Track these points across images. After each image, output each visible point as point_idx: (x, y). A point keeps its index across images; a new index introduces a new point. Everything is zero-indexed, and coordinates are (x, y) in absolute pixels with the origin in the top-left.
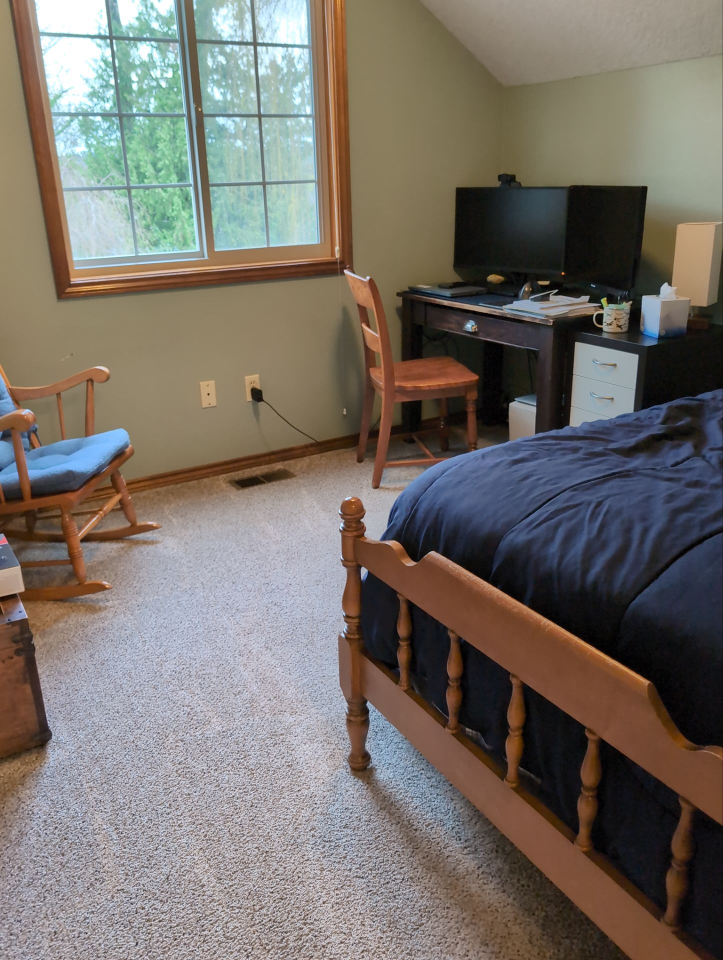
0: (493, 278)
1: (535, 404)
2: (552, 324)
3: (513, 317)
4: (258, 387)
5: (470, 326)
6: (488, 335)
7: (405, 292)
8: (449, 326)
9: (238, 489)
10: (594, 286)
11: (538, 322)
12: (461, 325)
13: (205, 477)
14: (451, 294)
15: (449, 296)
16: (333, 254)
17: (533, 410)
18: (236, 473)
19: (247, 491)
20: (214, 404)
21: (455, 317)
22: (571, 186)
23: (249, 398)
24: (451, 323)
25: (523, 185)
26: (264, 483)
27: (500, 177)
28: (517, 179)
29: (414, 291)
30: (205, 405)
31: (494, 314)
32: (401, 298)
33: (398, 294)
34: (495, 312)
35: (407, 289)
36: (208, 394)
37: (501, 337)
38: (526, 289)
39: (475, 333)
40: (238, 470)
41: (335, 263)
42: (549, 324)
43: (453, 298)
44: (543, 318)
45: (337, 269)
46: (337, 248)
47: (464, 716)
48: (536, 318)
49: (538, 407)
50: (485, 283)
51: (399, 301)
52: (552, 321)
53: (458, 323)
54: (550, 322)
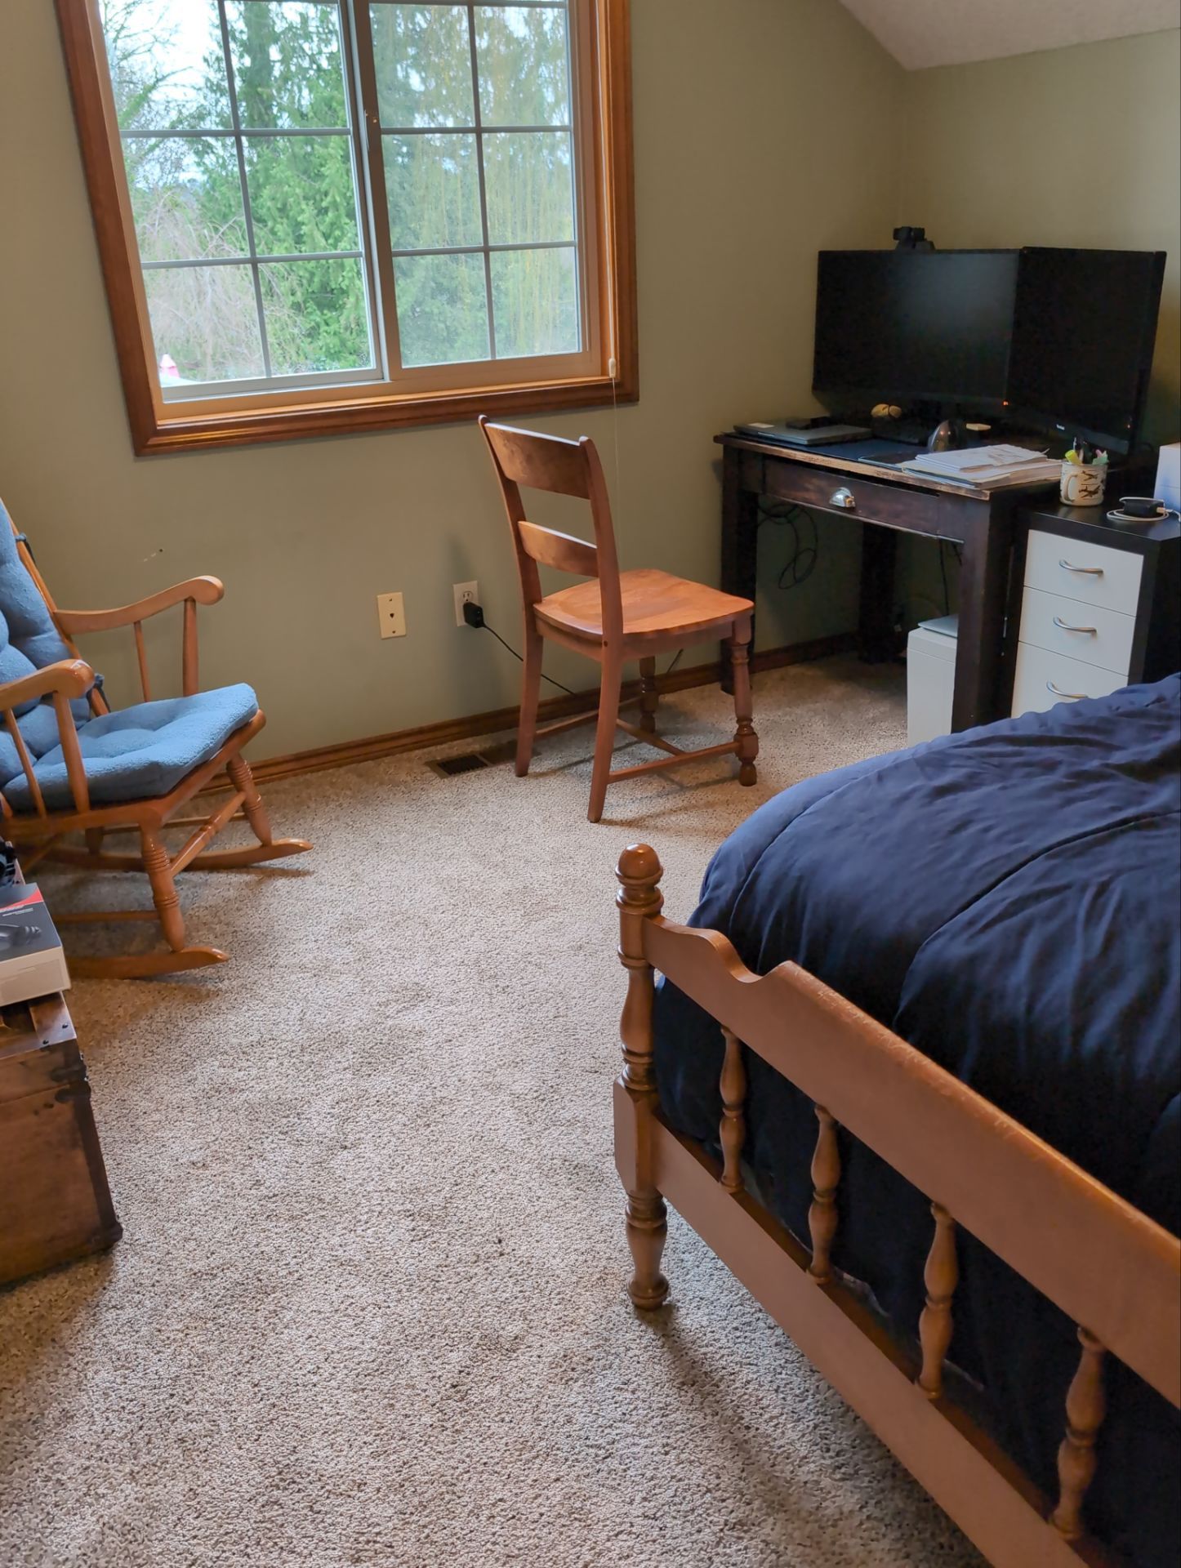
0: (881, 410)
1: (955, 634)
2: (988, 499)
3: (918, 484)
4: (476, 602)
5: (841, 497)
6: (875, 513)
7: (728, 436)
8: (807, 495)
9: (442, 777)
10: (1063, 428)
11: (962, 493)
12: (827, 496)
13: (387, 755)
14: (809, 441)
15: (806, 443)
16: (604, 372)
17: (953, 644)
18: (439, 747)
19: (457, 780)
20: (401, 631)
21: (816, 481)
22: (1025, 248)
23: (460, 621)
24: (807, 490)
25: (937, 247)
26: (486, 765)
27: (897, 233)
28: (928, 236)
29: (743, 433)
30: (386, 633)
31: (885, 477)
32: (721, 446)
33: (717, 439)
34: (886, 474)
35: (730, 430)
36: (392, 615)
37: (896, 516)
38: (942, 433)
39: (851, 510)
40: (441, 743)
41: (608, 386)
42: (983, 498)
43: (812, 447)
44: (973, 487)
45: (612, 397)
46: (611, 361)
47: (839, 1254)
48: (959, 488)
49: (960, 639)
50: (867, 420)
51: (719, 448)
52: (988, 492)
53: (820, 491)
54: (985, 495)
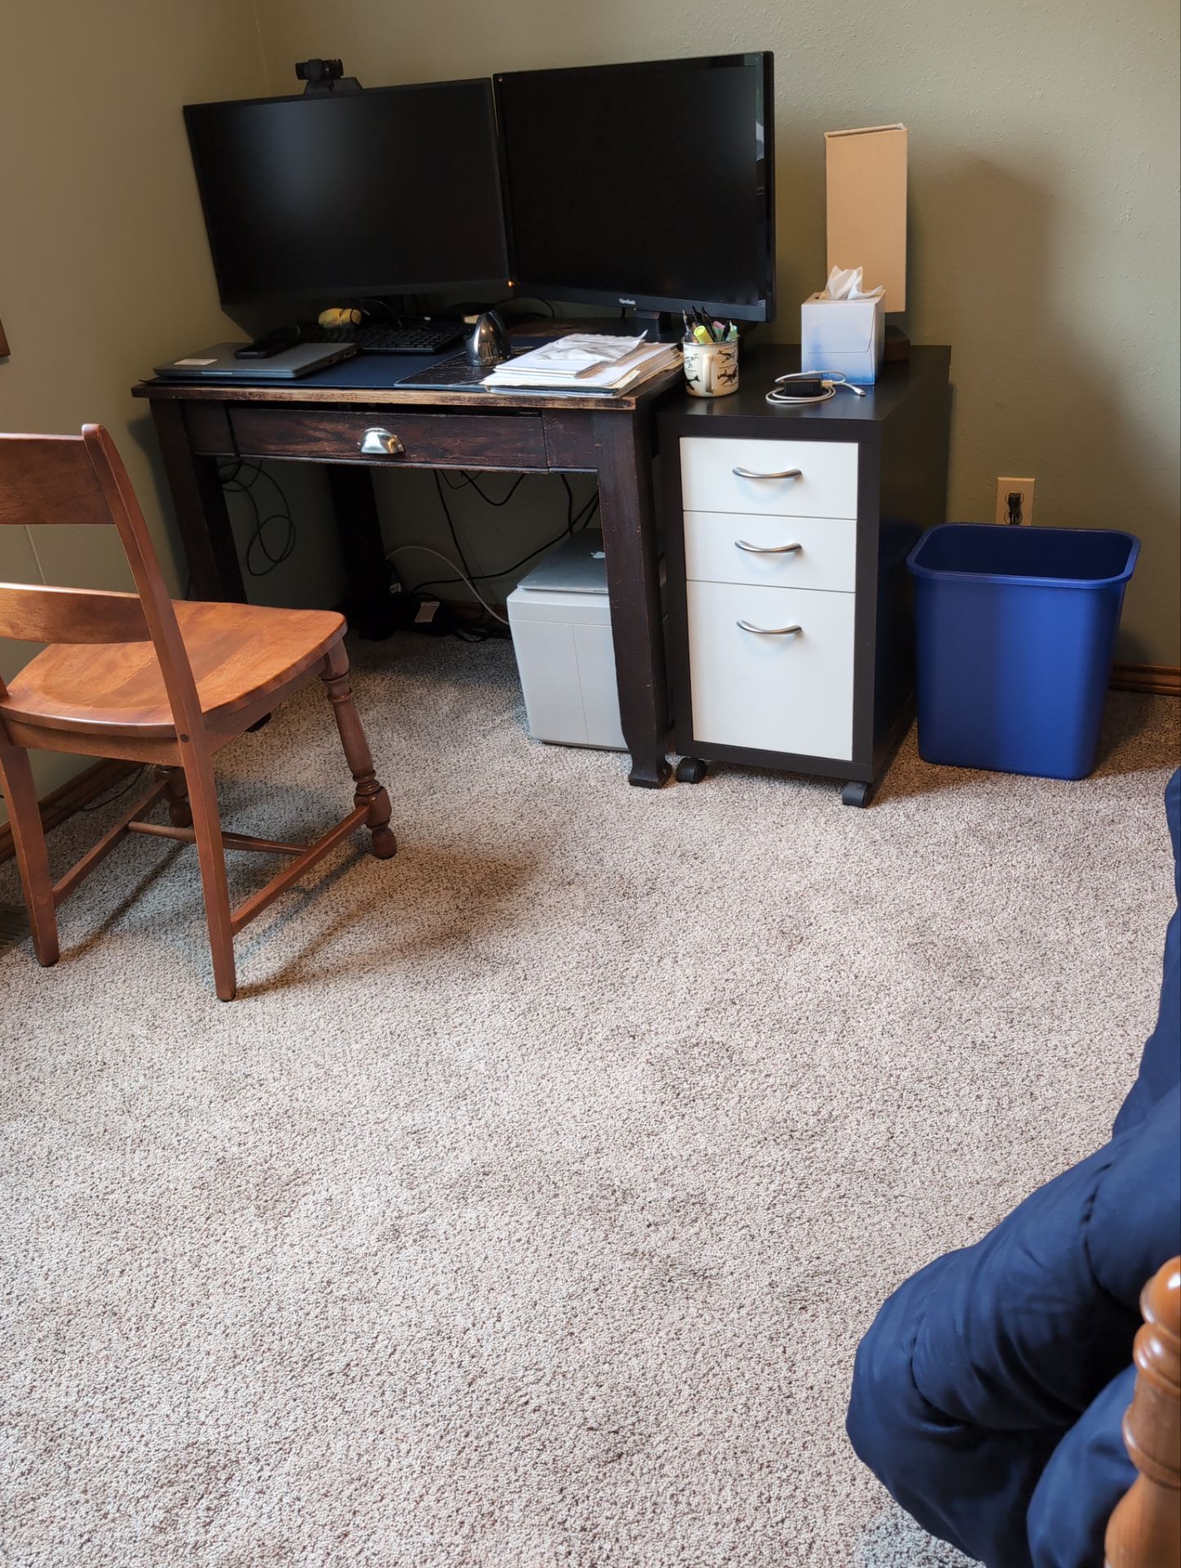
0: (334, 316)
1: (606, 590)
2: (634, 407)
3: (516, 405)
5: (373, 440)
6: (442, 454)
7: (150, 384)
11: (591, 406)
12: (351, 442)
14: (295, 372)
15: (291, 375)
17: (603, 603)
21: (327, 426)
24: (317, 440)
25: (366, 85)
27: (301, 70)
28: (347, 73)
29: (172, 377)
31: (456, 403)
32: (146, 401)
33: (136, 392)
34: (459, 399)
35: (152, 376)
37: (476, 453)
38: (482, 333)
39: (398, 456)
42: (626, 408)
43: (303, 378)
44: (610, 396)
48: (583, 400)
51: (143, 406)
52: (633, 399)
53: (339, 437)
54: (629, 403)
